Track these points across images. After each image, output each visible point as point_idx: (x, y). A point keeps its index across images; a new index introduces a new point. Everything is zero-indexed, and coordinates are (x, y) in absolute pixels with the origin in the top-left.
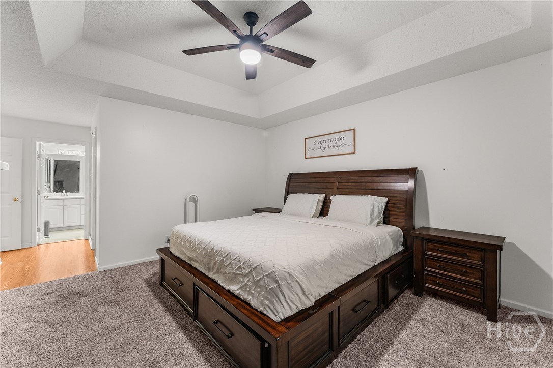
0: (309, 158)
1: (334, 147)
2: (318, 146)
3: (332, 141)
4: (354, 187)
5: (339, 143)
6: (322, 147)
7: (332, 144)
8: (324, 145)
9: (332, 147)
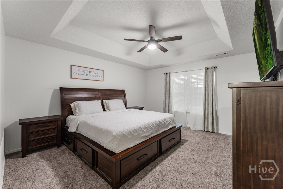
0: (73, 78)
1: (92, 76)
2: (83, 73)
3: (91, 72)
4: (109, 96)
5: (95, 74)
6: (85, 74)
7: (92, 74)
8: (86, 73)
9: (91, 76)
